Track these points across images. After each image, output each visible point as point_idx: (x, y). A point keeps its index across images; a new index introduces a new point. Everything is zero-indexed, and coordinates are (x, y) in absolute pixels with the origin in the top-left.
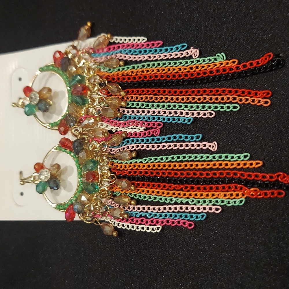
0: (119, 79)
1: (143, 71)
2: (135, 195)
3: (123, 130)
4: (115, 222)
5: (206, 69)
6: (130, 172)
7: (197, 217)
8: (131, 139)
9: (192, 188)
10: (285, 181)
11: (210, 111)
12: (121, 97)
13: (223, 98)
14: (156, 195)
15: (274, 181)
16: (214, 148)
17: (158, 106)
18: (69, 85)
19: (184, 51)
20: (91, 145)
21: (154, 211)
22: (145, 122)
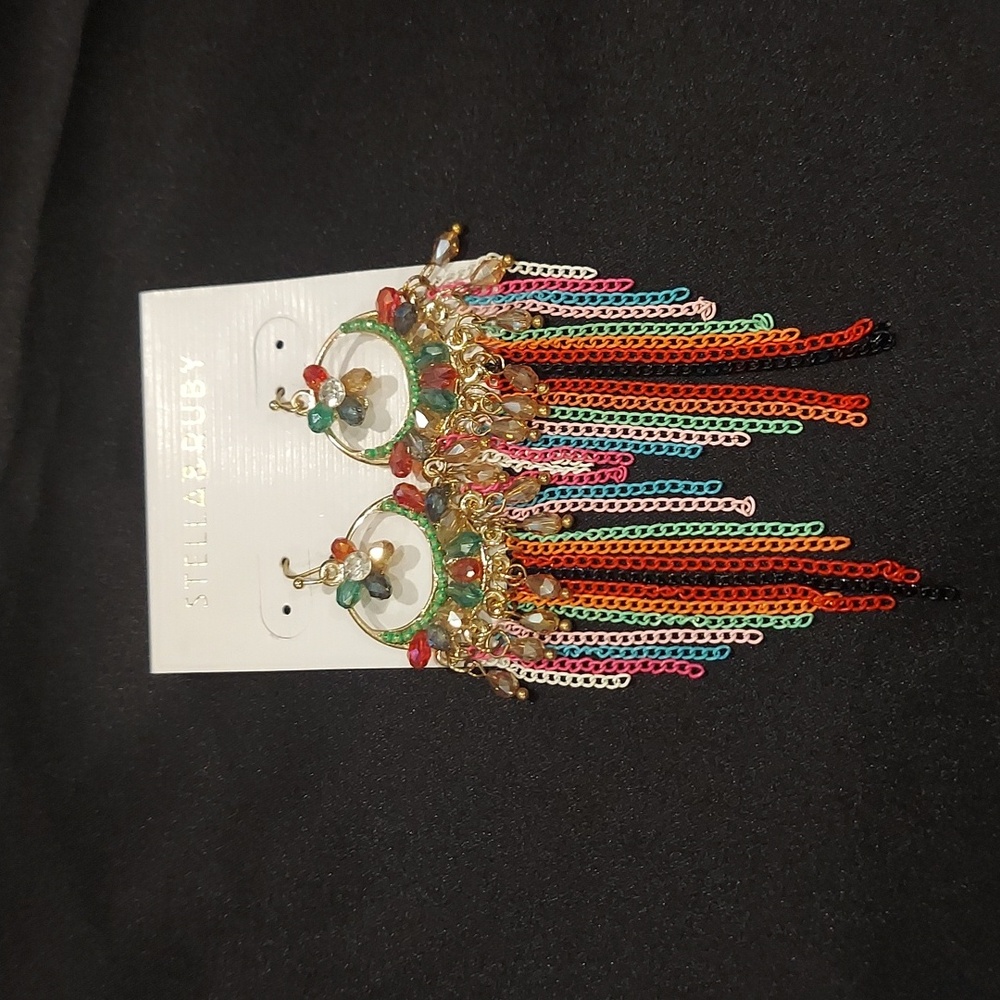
0: (529, 355)
1: (587, 342)
2: (569, 611)
3: (541, 468)
4: (520, 670)
5: (731, 346)
6: (557, 561)
7: (710, 654)
8: (560, 488)
9: (700, 593)
10: (896, 577)
11: (739, 432)
12: (537, 395)
13: (769, 406)
14: (617, 609)
15: (872, 578)
16: (748, 510)
17: (623, 418)
18: (411, 366)
19: (682, 303)
20: (463, 501)
21: (612, 643)
22: (592, 452)
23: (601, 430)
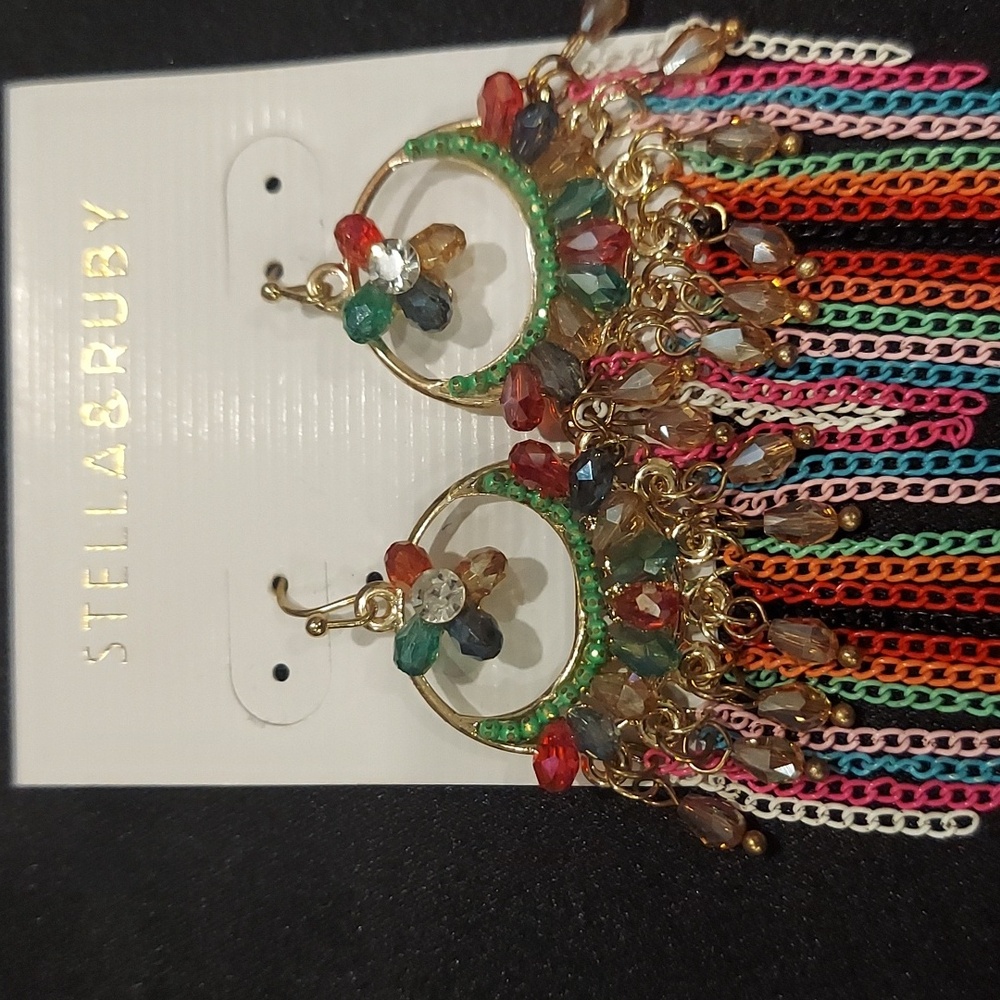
1: (892, 183)
2: (848, 687)
3: (795, 418)
4: (744, 796)
6: (825, 593)
8: (834, 455)
14: (950, 687)
17: (966, 326)
18: (541, 222)
20: (639, 477)
21: (940, 752)
22: (902, 390)
23: (919, 349)
